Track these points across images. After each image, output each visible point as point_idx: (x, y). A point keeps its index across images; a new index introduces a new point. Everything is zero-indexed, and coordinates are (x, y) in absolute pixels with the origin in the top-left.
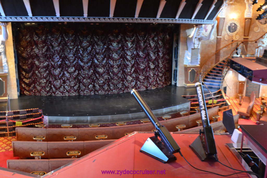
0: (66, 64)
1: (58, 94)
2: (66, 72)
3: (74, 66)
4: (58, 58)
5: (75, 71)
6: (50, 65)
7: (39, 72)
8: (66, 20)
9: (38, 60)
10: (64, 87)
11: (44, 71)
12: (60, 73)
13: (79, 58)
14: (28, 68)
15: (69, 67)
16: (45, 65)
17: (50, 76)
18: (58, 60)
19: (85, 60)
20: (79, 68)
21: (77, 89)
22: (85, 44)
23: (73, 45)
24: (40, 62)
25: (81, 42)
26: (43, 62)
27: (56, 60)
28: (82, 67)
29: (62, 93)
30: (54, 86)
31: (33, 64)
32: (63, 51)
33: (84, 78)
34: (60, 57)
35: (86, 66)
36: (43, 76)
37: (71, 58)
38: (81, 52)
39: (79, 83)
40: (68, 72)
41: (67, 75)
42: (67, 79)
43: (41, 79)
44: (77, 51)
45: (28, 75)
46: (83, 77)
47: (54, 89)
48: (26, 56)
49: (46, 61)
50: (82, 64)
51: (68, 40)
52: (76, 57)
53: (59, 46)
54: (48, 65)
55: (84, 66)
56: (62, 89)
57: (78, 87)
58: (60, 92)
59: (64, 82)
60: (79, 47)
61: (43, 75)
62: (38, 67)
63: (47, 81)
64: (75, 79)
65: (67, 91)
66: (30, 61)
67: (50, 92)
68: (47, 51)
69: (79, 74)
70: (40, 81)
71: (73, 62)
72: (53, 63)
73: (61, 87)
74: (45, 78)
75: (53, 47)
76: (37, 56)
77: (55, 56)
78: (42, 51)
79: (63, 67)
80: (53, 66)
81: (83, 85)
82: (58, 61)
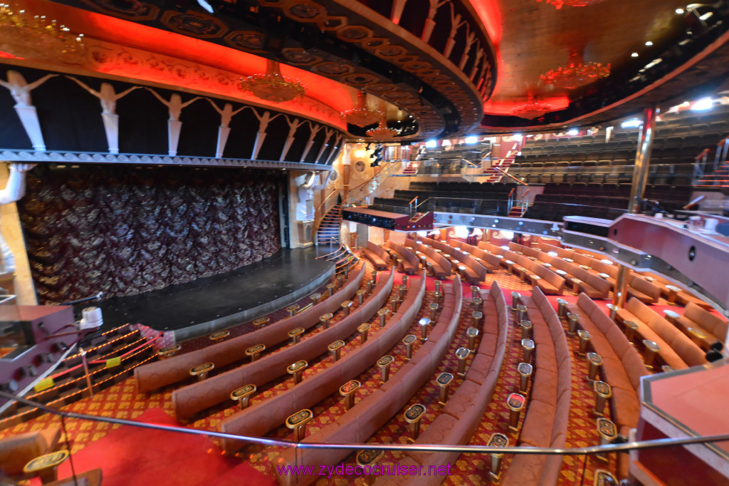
0: (141, 237)
1: (131, 291)
2: (143, 252)
3: (158, 239)
4: (125, 229)
5: (160, 248)
6: (108, 242)
7: (81, 259)
8: (187, 161)
9: (77, 236)
10: (142, 277)
11: (95, 255)
12: (132, 255)
13: (166, 225)
14: (53, 253)
15: (147, 241)
16: (95, 243)
17: (109, 263)
18: (125, 232)
19: (178, 226)
20: (168, 241)
21: (167, 277)
22: (175, 201)
23: (153, 205)
24: (82, 241)
25: (169, 198)
26: (90, 239)
27: (121, 232)
28: (174, 240)
29: (140, 288)
30: (119, 278)
31: (64, 247)
32: (135, 215)
33: (178, 256)
34: (130, 227)
35: (180, 236)
36: (94, 265)
37: (151, 226)
38: (170, 215)
39: (170, 267)
40: (148, 251)
41: (147, 256)
42: (148, 263)
43: (88, 272)
44: (162, 213)
45: (51, 269)
46: (176, 255)
47: (121, 285)
48: (44, 232)
49: (96, 236)
50: (172, 234)
51: (146, 195)
52: (160, 224)
53: (124, 207)
54: (103, 244)
55: (176, 238)
56: (138, 282)
57: (169, 272)
58: (135, 287)
59: (142, 269)
60: (166, 207)
61: (94, 262)
62: (77, 251)
63: (103, 273)
64: (161, 260)
65: (149, 283)
66: (54, 241)
67: (113, 292)
68: (98, 217)
69: (168, 250)
70: (87, 276)
71: (155, 233)
72: (115, 239)
73: (135, 278)
74: (97, 268)
75: (112, 210)
76: (73, 230)
77: (118, 225)
78: (86, 219)
79: (138, 243)
80: (114, 245)
81: (178, 267)
82: (126, 234)
